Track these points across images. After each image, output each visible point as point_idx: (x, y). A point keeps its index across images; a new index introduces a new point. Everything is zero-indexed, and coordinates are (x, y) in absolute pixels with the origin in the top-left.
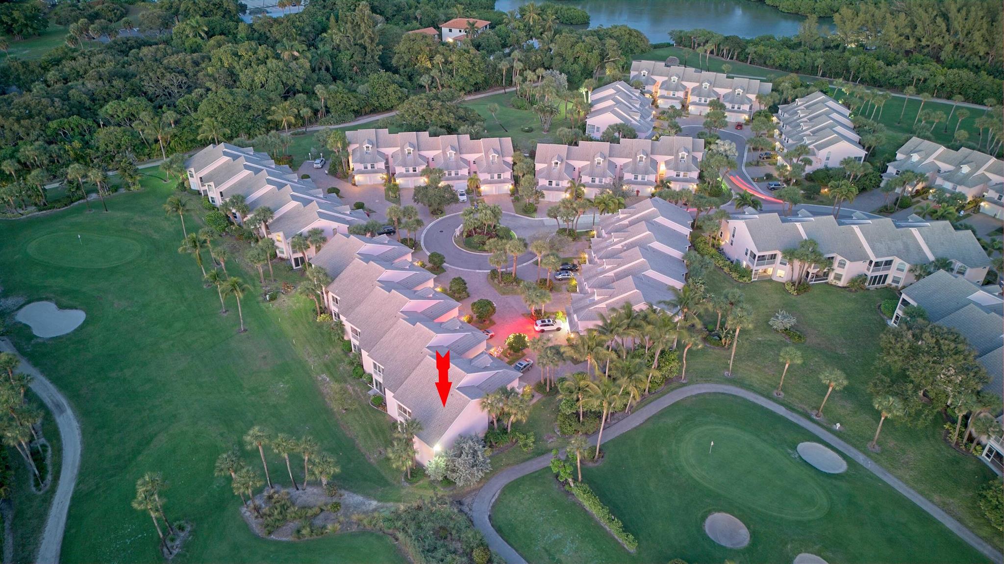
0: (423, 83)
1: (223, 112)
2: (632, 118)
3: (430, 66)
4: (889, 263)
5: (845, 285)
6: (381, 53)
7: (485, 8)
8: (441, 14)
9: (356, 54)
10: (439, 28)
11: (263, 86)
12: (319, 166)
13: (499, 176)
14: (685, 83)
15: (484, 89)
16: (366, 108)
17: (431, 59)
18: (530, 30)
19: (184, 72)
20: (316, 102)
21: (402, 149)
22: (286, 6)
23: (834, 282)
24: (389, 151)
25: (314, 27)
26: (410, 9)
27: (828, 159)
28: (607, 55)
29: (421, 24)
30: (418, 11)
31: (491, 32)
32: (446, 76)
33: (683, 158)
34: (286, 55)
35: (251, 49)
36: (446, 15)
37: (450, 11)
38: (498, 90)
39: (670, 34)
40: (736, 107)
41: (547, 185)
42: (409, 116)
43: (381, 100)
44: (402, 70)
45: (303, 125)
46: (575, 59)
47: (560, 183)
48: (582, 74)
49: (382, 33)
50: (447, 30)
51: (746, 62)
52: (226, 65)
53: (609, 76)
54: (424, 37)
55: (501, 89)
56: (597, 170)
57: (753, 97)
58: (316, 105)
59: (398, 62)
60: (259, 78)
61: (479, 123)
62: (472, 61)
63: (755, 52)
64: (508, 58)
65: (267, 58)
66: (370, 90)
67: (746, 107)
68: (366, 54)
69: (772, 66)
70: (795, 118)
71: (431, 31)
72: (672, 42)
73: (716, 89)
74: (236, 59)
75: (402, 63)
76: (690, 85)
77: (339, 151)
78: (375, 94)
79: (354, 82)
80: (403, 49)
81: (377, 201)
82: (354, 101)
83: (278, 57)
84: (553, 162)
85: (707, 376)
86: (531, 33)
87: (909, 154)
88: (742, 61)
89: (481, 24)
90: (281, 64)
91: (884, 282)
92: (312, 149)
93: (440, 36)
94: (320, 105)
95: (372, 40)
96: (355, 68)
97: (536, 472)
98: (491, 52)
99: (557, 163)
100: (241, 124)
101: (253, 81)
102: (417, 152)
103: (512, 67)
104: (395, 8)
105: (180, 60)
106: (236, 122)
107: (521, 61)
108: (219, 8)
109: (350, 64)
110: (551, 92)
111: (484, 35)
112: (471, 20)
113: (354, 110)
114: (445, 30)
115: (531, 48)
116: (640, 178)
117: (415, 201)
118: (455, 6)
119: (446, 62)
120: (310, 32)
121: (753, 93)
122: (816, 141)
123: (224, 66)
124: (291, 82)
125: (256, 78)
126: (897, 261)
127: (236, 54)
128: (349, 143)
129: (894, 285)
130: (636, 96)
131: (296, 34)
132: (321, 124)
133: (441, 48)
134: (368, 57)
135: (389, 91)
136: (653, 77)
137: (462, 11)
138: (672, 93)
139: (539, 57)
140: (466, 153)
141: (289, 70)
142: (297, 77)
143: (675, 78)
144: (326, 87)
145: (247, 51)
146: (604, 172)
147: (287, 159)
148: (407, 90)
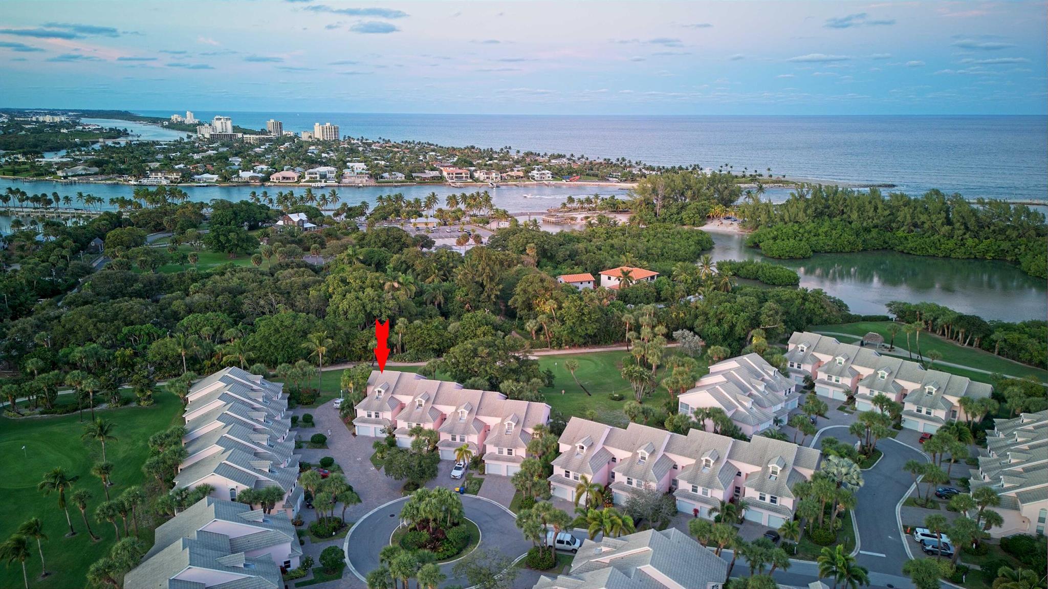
0: (528, 328)
1: (278, 336)
2: (740, 404)
3: (548, 311)
10: (598, 274)
12: (338, 406)
13: (511, 452)
14: (857, 368)
21: (414, 400)
22: (463, 244)
24: (405, 399)
27: (1042, 520)
29: (582, 270)
33: (775, 473)
34: (388, 286)
39: (889, 305)
40: (924, 411)
50: (607, 277)
51: (993, 352)
52: (329, 290)
55: (624, 346)
56: (638, 468)
57: (954, 400)
58: (394, 338)
59: (514, 303)
60: (343, 306)
63: (1005, 341)
65: (370, 286)
67: (941, 414)
68: (482, 293)
69: (1030, 362)
70: (1009, 442)
71: (585, 277)
72: (892, 316)
73: (900, 382)
75: (517, 305)
76: (865, 372)
80: (518, 290)
83: (379, 287)
88: (988, 350)
89: (645, 274)
90: (373, 293)
93: (597, 284)
94: (396, 339)
96: (467, 306)
100: (294, 350)
101: (338, 307)
102: (430, 405)
108: (398, 241)
109: (463, 301)
114: (604, 278)
116: (700, 491)
122: (1021, 486)
123: (327, 291)
128: (368, 384)
131: (436, 268)
134: (484, 296)
136: (817, 354)
137: (630, 260)
138: (834, 378)
139: (682, 315)
140: (485, 415)
141: (380, 300)
142: (386, 308)
143: (841, 359)
144: (411, 322)
145: (356, 278)
146: (645, 473)
147: (307, 393)
148: (503, 333)
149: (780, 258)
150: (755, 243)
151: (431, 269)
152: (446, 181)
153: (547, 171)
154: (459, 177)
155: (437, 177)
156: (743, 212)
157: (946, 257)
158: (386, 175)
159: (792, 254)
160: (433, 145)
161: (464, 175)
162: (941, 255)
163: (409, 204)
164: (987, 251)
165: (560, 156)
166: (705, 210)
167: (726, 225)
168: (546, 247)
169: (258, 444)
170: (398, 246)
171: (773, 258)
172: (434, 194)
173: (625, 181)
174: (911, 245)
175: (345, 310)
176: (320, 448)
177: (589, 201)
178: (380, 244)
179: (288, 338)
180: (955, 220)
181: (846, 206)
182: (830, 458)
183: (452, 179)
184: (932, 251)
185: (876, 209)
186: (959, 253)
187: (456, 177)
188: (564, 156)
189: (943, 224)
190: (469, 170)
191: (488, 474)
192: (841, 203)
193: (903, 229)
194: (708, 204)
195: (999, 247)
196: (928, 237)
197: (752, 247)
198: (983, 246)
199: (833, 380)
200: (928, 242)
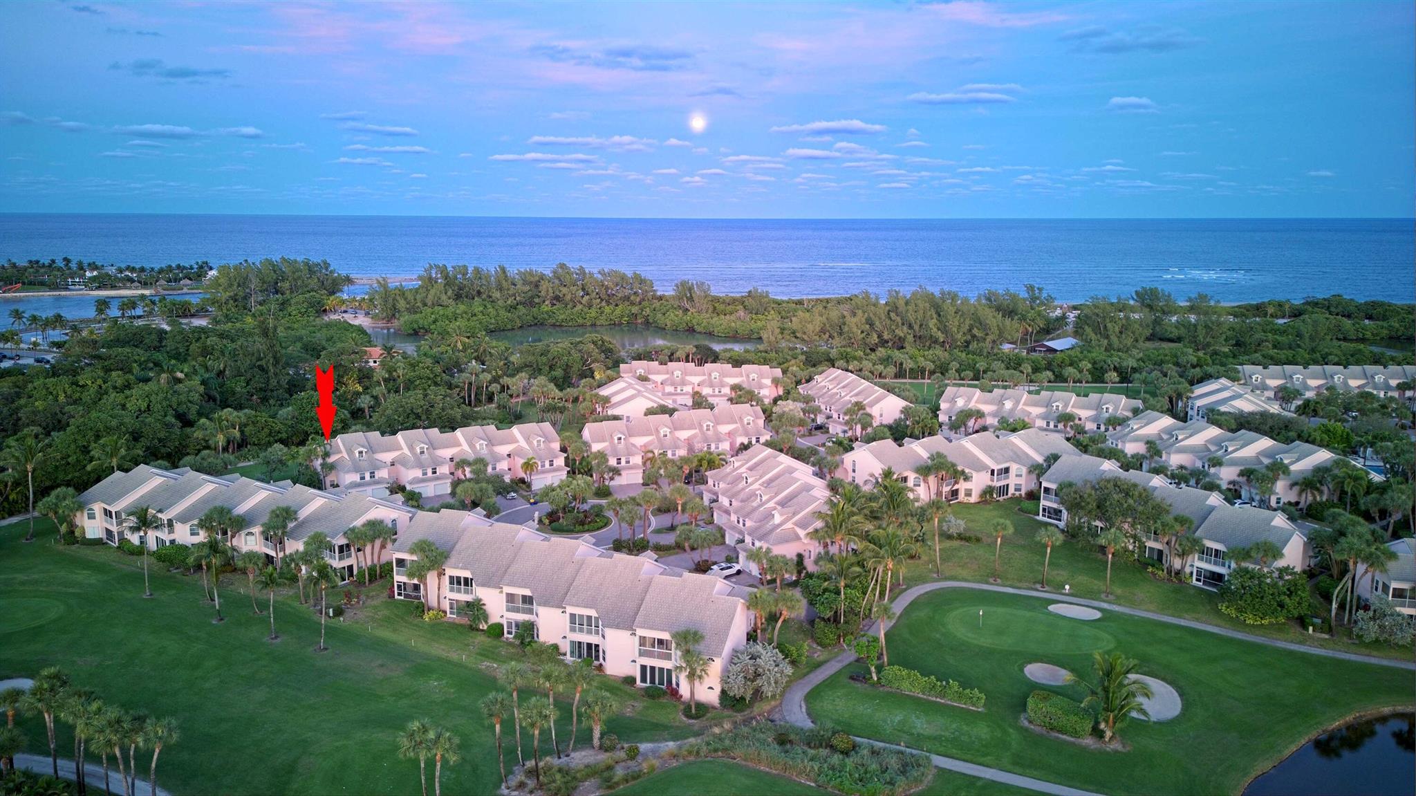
4: (1007, 470)
5: (977, 500)
9: (255, 379)
14: (689, 378)
17: (362, 380)
23: (966, 500)
24: (387, 457)
27: (881, 415)
28: (586, 361)
34: (163, 379)
52: (62, 398)
60: (135, 405)
66: (295, 414)
68: (269, 379)
73: (726, 379)
84: (616, 438)
85: (921, 580)
87: (953, 401)
91: (1007, 494)
96: (255, 397)
97: (827, 680)
99: (620, 439)
109: (248, 392)
119: (390, 379)
121: (767, 378)
123: (58, 400)
125: (128, 405)
126: (1014, 468)
127: (75, 384)
129: (1017, 493)
136: (650, 376)
138: (679, 389)
140: (499, 445)
143: (677, 375)
150: (414, 330)
156: (371, 300)
164: (622, 316)
166: (318, 303)
167: (350, 317)
173: (100, 288)
174: (561, 317)
180: (590, 291)
181: (481, 286)
185: (514, 286)
186: (602, 321)
189: (583, 295)
191: (535, 490)
192: (475, 283)
193: (546, 303)
194: (317, 296)
195: (630, 311)
196: (572, 309)
197: (411, 335)
198: (618, 311)
199: (679, 391)
200: (575, 312)
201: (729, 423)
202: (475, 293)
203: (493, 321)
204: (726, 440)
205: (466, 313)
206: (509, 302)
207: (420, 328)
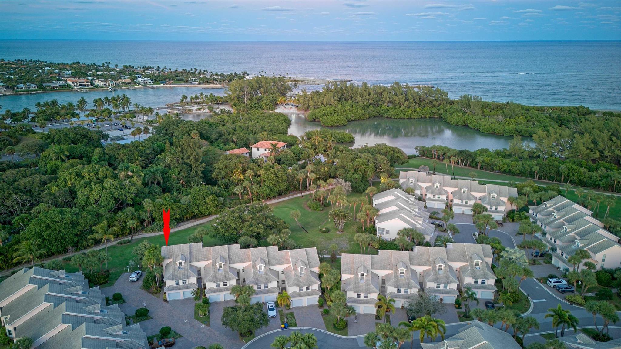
0: (237, 192)
1: (50, 230)
2: (417, 222)
3: (242, 178)
6: (203, 169)
7: (282, 133)
8: (251, 138)
9: (183, 171)
10: (250, 148)
11: (96, 202)
12: (135, 279)
13: (308, 289)
14: (445, 188)
15: (285, 193)
16: (188, 216)
17: (243, 172)
18: (316, 148)
19: (30, 191)
20: (144, 213)
21: (214, 263)
22: (136, 135)
24: (201, 265)
25: (153, 149)
26: (229, 135)
27: (603, 261)
28: (379, 166)
29: (236, 145)
30: (235, 136)
31: (288, 151)
32: (255, 186)
33: (477, 265)
34: (121, 175)
35: (93, 171)
36: (255, 139)
37: (258, 136)
38: (297, 194)
39: (416, 149)
40: (494, 208)
41: (356, 297)
42: (222, 228)
43: (201, 209)
44: (220, 181)
45: (130, 234)
46: (355, 170)
47: (368, 295)
48: (361, 181)
49: (206, 153)
50: (256, 149)
51: (477, 168)
52: (69, 184)
53: (384, 183)
54: (238, 156)
55: (299, 193)
56: (402, 280)
57: (505, 200)
58: (143, 215)
59: (217, 175)
60: (94, 196)
61: (284, 230)
62: (276, 174)
63: (483, 161)
64: (303, 170)
65: (106, 177)
66: (191, 200)
67: (501, 208)
68: (191, 171)
70: (551, 219)
71: (244, 150)
72: (417, 154)
73: (472, 193)
74: (79, 179)
75: (220, 176)
76: (450, 190)
77: (153, 267)
78: (196, 204)
79: (179, 193)
80: (221, 166)
81: (186, 321)
82: (177, 211)
83: (115, 177)
84: (359, 274)
86: (317, 150)
89: (281, 145)
90: (115, 183)
92: (131, 261)
93: (251, 154)
94: (146, 216)
95: (197, 160)
96: (181, 181)
98: (290, 165)
99: (363, 275)
100: (67, 240)
101: (88, 198)
102: (228, 265)
103: (307, 176)
104: (218, 135)
105: (29, 182)
106: (62, 238)
107: (313, 172)
108: (84, 137)
109: (178, 179)
110: (343, 199)
111: (283, 153)
112: (274, 143)
113: (176, 218)
114: (254, 150)
115: (319, 162)
116: (442, 286)
117: (224, 324)
118: (261, 132)
119: (256, 175)
120: (150, 153)
121: (505, 197)
122: (588, 245)
123: (67, 185)
124: (122, 198)
125: (91, 196)
127: (79, 175)
128: (164, 258)
130: (412, 201)
131: (138, 156)
132: (146, 232)
133: (251, 165)
134: (193, 173)
135: (208, 200)
136: (419, 183)
137: (266, 136)
138: (437, 196)
139: (326, 169)
140: (275, 265)
141: (123, 187)
142: (129, 192)
143: (437, 185)
144: (153, 200)
145: (89, 172)
146: (408, 282)
147: (103, 275)
148: (223, 199)
149: (332, 127)
150: (313, 119)
151: (134, 157)
152: (73, 88)
153: (148, 79)
154: (82, 85)
155: (64, 85)
156: (298, 100)
157: (409, 118)
158: (21, 86)
159: (338, 124)
160: (43, 62)
161: (86, 83)
162: (406, 118)
163: (64, 107)
164: (427, 113)
165: (149, 68)
166: (275, 100)
167: (288, 108)
168: (204, 132)
169: (115, 336)
170: (85, 141)
171: (328, 127)
172: (83, 98)
173: (203, 83)
174: (392, 113)
175: (97, 199)
176: (145, 320)
177: (197, 98)
178: (70, 141)
179: (60, 231)
180: (410, 98)
181: (353, 94)
182: (507, 249)
183: (77, 86)
184: (402, 116)
185: (369, 94)
186: (415, 116)
187: (80, 85)
188: (153, 68)
189: (405, 101)
190: (89, 79)
191: (293, 308)
192: (350, 92)
193: (385, 104)
194: (275, 96)
195: (432, 111)
196: (398, 108)
197: (312, 121)
198: (424, 111)
199: (436, 198)
200: (399, 111)
201: (460, 261)
202: (349, 97)
203: (354, 115)
204: (454, 282)
205: (341, 110)
206: (365, 103)
207: (316, 118)
